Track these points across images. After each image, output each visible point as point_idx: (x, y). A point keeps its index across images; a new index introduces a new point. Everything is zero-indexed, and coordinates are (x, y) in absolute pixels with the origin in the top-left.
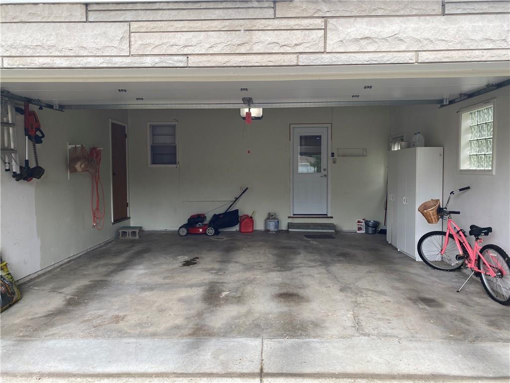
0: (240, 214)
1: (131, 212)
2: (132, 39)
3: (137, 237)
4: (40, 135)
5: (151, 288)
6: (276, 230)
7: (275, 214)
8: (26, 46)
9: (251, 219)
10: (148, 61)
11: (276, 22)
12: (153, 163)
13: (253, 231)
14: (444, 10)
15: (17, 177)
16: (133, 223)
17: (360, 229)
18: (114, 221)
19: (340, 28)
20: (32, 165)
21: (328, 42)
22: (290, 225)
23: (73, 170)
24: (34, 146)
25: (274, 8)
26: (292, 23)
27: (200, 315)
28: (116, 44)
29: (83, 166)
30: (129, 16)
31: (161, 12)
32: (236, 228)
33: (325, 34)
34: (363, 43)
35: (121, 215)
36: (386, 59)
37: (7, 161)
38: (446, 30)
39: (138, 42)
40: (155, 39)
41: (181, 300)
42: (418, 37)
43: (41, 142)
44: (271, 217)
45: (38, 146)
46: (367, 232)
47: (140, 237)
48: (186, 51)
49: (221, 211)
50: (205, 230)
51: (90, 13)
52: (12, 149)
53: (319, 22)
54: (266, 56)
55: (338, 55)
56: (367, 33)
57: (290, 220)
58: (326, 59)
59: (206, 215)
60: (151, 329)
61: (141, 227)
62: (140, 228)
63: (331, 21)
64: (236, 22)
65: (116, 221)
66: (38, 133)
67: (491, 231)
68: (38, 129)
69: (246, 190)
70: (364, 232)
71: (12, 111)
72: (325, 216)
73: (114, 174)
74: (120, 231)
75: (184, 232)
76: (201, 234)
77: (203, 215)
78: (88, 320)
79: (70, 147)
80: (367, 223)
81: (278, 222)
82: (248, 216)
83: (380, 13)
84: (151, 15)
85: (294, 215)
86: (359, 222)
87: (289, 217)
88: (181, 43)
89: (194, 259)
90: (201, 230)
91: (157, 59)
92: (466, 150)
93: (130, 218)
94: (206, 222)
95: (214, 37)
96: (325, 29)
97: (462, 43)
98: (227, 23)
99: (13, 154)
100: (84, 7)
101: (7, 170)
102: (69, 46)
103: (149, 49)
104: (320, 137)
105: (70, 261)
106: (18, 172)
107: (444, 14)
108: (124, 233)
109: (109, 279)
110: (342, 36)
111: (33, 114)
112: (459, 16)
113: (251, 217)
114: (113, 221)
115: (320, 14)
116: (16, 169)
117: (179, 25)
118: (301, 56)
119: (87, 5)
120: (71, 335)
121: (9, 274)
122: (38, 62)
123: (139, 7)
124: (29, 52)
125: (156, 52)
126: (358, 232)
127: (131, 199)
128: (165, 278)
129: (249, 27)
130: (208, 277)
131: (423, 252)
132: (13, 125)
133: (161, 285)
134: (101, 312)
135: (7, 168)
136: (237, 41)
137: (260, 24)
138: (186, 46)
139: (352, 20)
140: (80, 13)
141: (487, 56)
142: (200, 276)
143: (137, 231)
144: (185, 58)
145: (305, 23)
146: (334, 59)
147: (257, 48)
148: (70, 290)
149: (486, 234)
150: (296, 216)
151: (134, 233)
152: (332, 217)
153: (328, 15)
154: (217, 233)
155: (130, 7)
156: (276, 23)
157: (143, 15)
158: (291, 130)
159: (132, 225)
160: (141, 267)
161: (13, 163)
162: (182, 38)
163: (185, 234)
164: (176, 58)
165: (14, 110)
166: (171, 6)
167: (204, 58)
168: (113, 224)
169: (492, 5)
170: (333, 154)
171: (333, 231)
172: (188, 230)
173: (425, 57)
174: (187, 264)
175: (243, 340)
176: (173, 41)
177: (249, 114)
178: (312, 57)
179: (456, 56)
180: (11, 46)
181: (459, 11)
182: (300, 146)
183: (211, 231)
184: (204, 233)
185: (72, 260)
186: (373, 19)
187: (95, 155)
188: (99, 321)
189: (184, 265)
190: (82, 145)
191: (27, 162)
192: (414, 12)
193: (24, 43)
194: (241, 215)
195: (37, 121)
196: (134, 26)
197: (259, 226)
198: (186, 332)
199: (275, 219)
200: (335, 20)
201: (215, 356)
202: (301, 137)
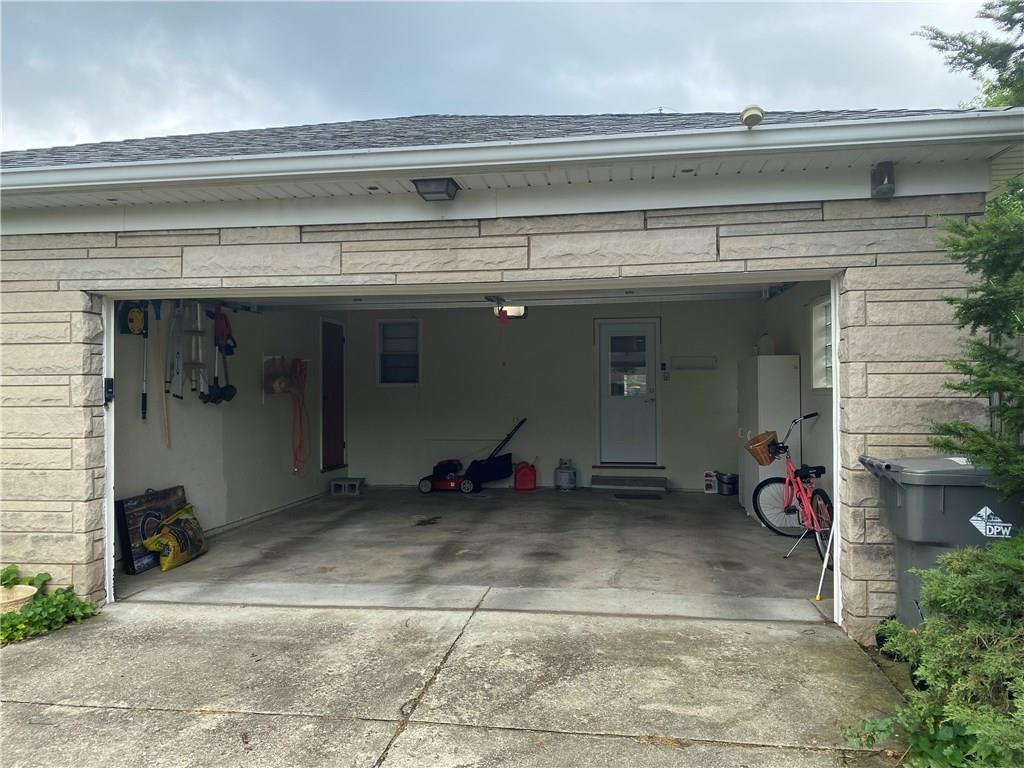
0: (515, 460)
1: (349, 456)
2: (343, 259)
3: (357, 493)
4: (232, 344)
5: (369, 545)
6: (572, 486)
7: (570, 461)
8: (244, 268)
9: (531, 470)
10: (359, 280)
11: (481, 240)
12: (384, 380)
13: (535, 488)
14: (645, 225)
15: (205, 398)
16: (352, 472)
17: (709, 487)
18: (324, 468)
19: (543, 245)
20: (222, 384)
21: (532, 259)
22: (596, 480)
23: (269, 391)
24: (224, 358)
25: (479, 227)
26: (496, 241)
27: (425, 568)
28: (328, 263)
29: (283, 385)
30: (340, 236)
31: (370, 232)
32: (509, 483)
33: (529, 250)
34: (566, 259)
35: (334, 460)
36: (589, 274)
37: (194, 378)
38: (648, 244)
39: (349, 261)
40: (364, 259)
41: (404, 556)
42: (620, 253)
43: (232, 353)
44: (564, 465)
45: (229, 358)
46: (720, 493)
47: (361, 493)
48: (394, 269)
49: (483, 455)
50: (458, 484)
51: (304, 235)
52: (201, 364)
53: (523, 240)
54: (472, 273)
55: (542, 271)
56: (568, 251)
57: (597, 472)
58: (530, 275)
59: (462, 462)
60: (366, 578)
61: (364, 479)
62: (362, 481)
63: (534, 238)
64: (443, 241)
65: (327, 468)
66: (230, 342)
67: (824, 472)
68: (230, 336)
69: (522, 422)
70: (716, 491)
71: (201, 314)
72: (652, 466)
73: (324, 398)
74: (333, 483)
75: (427, 487)
76: (452, 490)
77: (458, 461)
78: (291, 570)
79: (266, 358)
80: (719, 476)
81: (575, 474)
82: (527, 464)
83: (583, 229)
84: (361, 236)
85: (602, 463)
86: (707, 475)
87: (594, 467)
88: (390, 262)
89: (433, 519)
90: (452, 485)
91: (367, 278)
92: (821, 360)
93: (347, 465)
94: (462, 473)
95: (421, 256)
96: (528, 246)
97: (665, 258)
98: (434, 242)
99: (201, 370)
100: (298, 229)
101: (193, 390)
102: (283, 266)
103: (360, 268)
104: (643, 338)
105: (262, 519)
106: (207, 392)
107: (646, 229)
108: (338, 487)
109: (314, 536)
110: (545, 253)
111: (224, 318)
112: (661, 231)
113: (533, 466)
114: (321, 468)
115: (525, 232)
116: (204, 388)
117: (387, 245)
118: (505, 273)
119: (301, 227)
120: (273, 580)
121: (195, 519)
122: (255, 282)
123: (349, 228)
124: (246, 273)
125: (366, 270)
126: (707, 492)
127: (349, 436)
128: (387, 537)
129: (454, 246)
130: (446, 537)
131: (763, 509)
132: (201, 333)
133: (384, 542)
134: (306, 564)
135: (194, 387)
136: (443, 260)
137: (465, 243)
138: (393, 265)
139: (554, 236)
140: (294, 236)
141: (690, 269)
142: (438, 536)
143: (357, 484)
144: (394, 276)
145: (509, 241)
146: (538, 275)
147: (462, 266)
148: (266, 546)
149: (818, 475)
150: (605, 465)
151: (352, 487)
152: (663, 468)
153: (531, 232)
154: (477, 489)
155: (341, 228)
156: (481, 242)
157: (353, 236)
158: (596, 327)
159: (350, 476)
160: (359, 526)
161: (202, 380)
162: (390, 258)
163: (428, 490)
164: (384, 276)
165: (204, 314)
166: (380, 227)
167: (412, 275)
168: (322, 472)
169: (694, 218)
170: (663, 366)
171: (663, 489)
172: (432, 486)
173: (627, 271)
174: (422, 523)
175: (468, 587)
176: (382, 260)
177: (503, 313)
178: (517, 273)
179: (658, 270)
180: (231, 268)
181: (661, 226)
182: (612, 351)
183: (467, 486)
184: (458, 490)
185: (265, 517)
186: (576, 235)
187: (298, 369)
188: (303, 571)
189: (418, 524)
190: (283, 357)
191: (216, 379)
192: (617, 228)
193: (243, 265)
194: (517, 462)
195: (227, 325)
196: (345, 246)
197: (546, 479)
198: (404, 580)
199: (568, 468)
200: (537, 237)
201: (431, 597)
202: (613, 339)
